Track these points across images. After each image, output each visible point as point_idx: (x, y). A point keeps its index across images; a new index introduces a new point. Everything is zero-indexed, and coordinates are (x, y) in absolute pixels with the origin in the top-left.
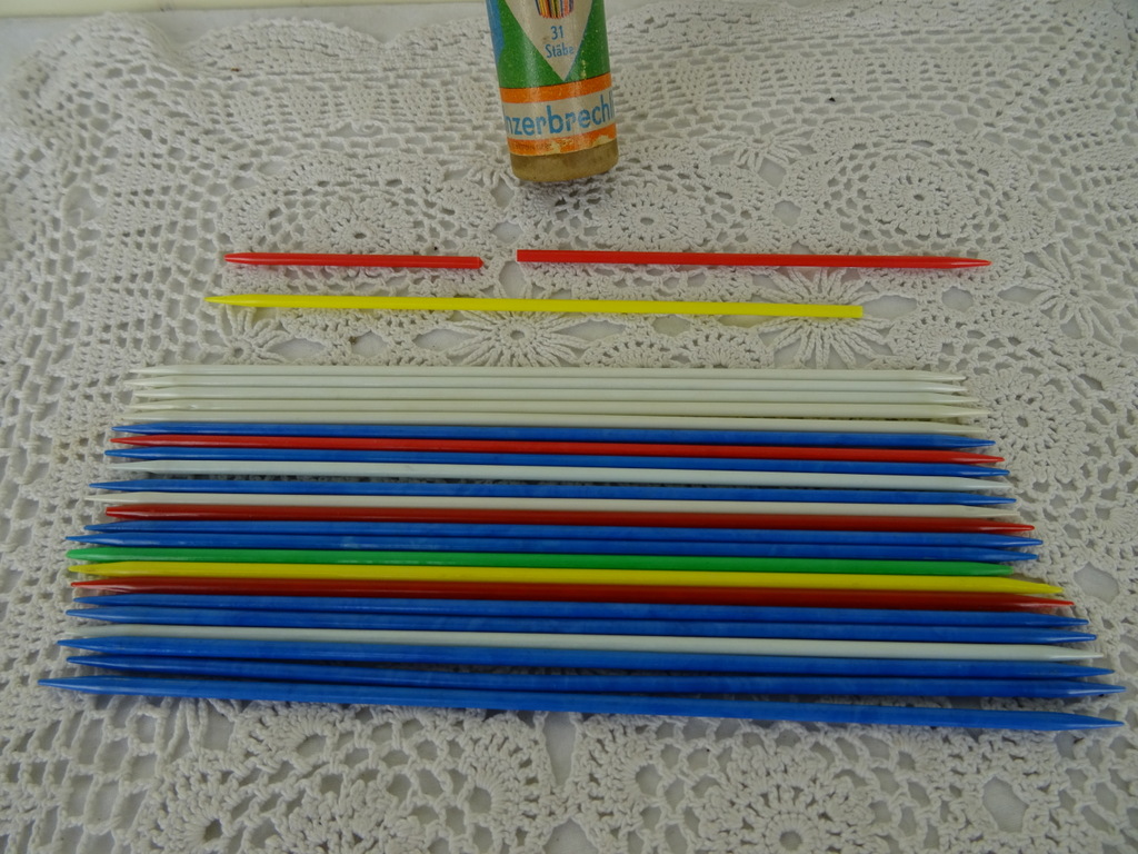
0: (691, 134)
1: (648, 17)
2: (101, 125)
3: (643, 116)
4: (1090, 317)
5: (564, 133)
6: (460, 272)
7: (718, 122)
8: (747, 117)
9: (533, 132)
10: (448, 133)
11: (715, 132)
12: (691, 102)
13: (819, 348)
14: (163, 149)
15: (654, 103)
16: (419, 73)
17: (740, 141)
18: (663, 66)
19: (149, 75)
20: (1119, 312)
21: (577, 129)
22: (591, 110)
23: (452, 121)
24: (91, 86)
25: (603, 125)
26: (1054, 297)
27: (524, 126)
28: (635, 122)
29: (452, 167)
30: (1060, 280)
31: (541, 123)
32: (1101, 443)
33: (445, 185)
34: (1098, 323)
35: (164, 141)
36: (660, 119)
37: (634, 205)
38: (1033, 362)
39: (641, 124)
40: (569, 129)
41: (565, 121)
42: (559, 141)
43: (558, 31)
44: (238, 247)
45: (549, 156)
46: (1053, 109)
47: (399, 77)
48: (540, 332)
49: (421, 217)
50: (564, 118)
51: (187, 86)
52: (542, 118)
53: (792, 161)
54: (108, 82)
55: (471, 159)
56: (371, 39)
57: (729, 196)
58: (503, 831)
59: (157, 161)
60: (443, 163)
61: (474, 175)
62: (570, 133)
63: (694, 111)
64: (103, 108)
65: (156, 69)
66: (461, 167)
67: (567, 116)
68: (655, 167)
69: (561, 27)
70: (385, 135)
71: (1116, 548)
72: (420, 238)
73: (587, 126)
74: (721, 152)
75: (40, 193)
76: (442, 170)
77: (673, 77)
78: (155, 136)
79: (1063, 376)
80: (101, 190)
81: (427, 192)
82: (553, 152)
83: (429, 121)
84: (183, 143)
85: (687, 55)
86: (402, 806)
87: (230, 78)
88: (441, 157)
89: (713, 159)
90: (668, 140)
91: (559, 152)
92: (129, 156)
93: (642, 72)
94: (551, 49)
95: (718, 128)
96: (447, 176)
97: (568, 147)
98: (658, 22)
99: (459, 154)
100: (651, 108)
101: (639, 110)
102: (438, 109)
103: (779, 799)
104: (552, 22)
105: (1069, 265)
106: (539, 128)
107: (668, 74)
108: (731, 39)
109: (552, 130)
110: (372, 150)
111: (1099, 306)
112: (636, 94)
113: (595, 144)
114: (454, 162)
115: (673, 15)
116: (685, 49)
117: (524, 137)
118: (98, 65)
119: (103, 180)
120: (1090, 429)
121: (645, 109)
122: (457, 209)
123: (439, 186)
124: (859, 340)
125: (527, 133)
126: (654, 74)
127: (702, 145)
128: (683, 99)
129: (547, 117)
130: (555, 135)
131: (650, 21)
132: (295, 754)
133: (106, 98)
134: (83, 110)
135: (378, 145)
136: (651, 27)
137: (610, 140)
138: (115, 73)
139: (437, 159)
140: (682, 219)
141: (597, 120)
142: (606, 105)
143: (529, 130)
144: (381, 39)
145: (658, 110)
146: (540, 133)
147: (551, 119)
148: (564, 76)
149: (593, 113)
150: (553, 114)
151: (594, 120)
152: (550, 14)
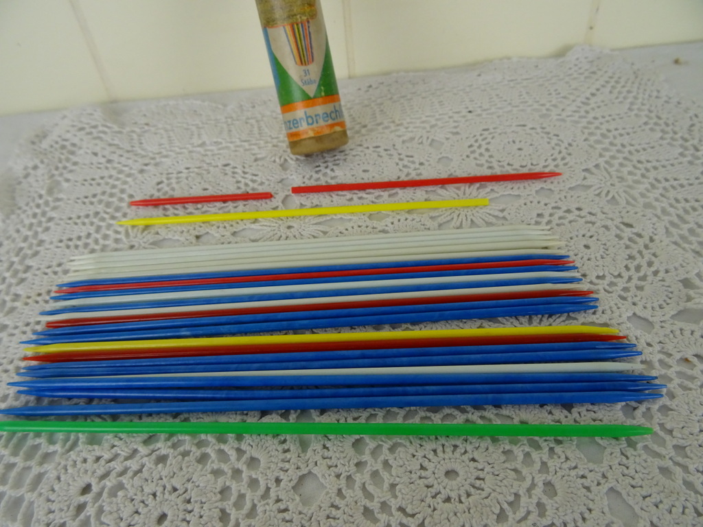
0: (391, 132)
2: (73, 153)
3: (365, 126)
4: (623, 195)
5: (315, 125)
6: (260, 201)
7: (406, 125)
8: (423, 122)
9: (298, 127)
10: (257, 142)
11: (404, 130)
12: (391, 118)
13: (464, 220)
14: (103, 160)
15: (371, 120)
16: (244, 118)
17: (418, 133)
18: (377, 104)
19: (101, 128)
20: (639, 191)
21: (322, 123)
22: (329, 112)
23: (260, 136)
24: (68, 136)
25: (336, 121)
26: (601, 188)
27: (293, 124)
28: (360, 129)
29: (259, 156)
30: (604, 180)
31: (302, 121)
32: (635, 253)
33: (255, 164)
34: (628, 197)
35: (104, 157)
36: (375, 127)
37: (359, 165)
38: (590, 218)
39: (364, 129)
40: (317, 122)
41: (315, 119)
42: (313, 130)
43: (307, 72)
44: (137, 198)
45: (308, 138)
46: (593, 105)
47: (234, 120)
48: (303, 225)
49: (240, 179)
50: (314, 117)
51: (120, 132)
52: (302, 118)
53: (447, 139)
54: (78, 134)
55: (270, 151)
56: (220, 106)
57: (412, 157)
58: (267, 479)
59: (100, 166)
60: (254, 155)
61: (271, 158)
62: (318, 125)
63: (393, 122)
64: (74, 145)
65: (103, 126)
66: (264, 156)
67: (316, 116)
68: (371, 147)
69: (308, 70)
70: (224, 145)
71: (649, 306)
72: (239, 188)
73: (327, 121)
74: (408, 138)
75: (35, 184)
76: (253, 158)
77: (382, 109)
78: (100, 155)
79: (609, 223)
80: (67, 180)
81: (244, 167)
82: (310, 136)
83: (248, 137)
84: (115, 157)
85: (390, 99)
86: (205, 469)
87: (143, 128)
88: (253, 152)
89: (404, 142)
90: (378, 135)
91: (313, 136)
92: (85, 164)
94: (304, 81)
95: (407, 128)
96: (256, 160)
97: (318, 133)
98: (374, 87)
99: (263, 150)
100: (370, 122)
101: (363, 124)
102: (253, 132)
103: (444, 452)
104: (303, 67)
105: (609, 173)
106: (301, 124)
107: (379, 108)
108: (414, 91)
109: (308, 124)
110: (216, 152)
111: (628, 189)
113: (332, 131)
114: (259, 154)
115: (382, 83)
116: (389, 96)
117: (294, 130)
118: (73, 126)
119: (69, 176)
120: (627, 247)
121: (366, 123)
122: (260, 173)
123: (251, 165)
124: (487, 215)
125: (295, 127)
127: (397, 136)
128: (387, 117)
129: (305, 117)
130: (310, 127)
131: (370, 86)
132: (142, 444)
133: (76, 141)
134: (63, 147)
135: (219, 149)
136: (370, 89)
137: (342, 129)
138: (82, 129)
139: (251, 153)
140: (385, 169)
141: (333, 118)
142: (338, 111)
143: (296, 125)
144: (225, 106)
145: (373, 123)
146: (302, 126)
147: (307, 118)
148: (312, 95)
149: (330, 114)
150: (308, 115)
151: (331, 118)
152: (302, 64)
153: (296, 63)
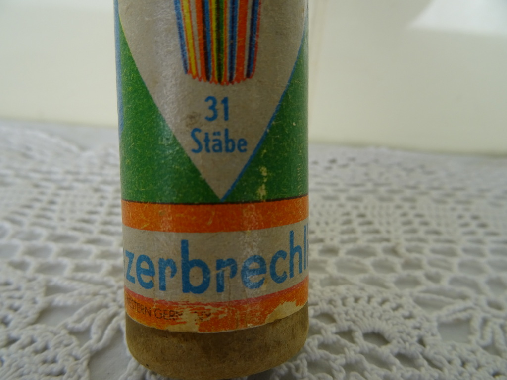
1: (330, 158)
3: (332, 251)
5: (210, 296)
7: (431, 270)
8: (464, 267)
9: (150, 284)
10: (87, 247)
11: (432, 285)
12: (388, 240)
15: (345, 237)
16: (98, 179)
17: (469, 303)
18: (350, 199)
22: (268, 258)
23: (103, 232)
27: (139, 269)
28: (324, 258)
29: (59, 299)
31: (168, 271)
36: (356, 258)
39: (332, 260)
40: (220, 289)
41: (213, 273)
42: (199, 310)
43: (220, 107)
45: (175, 334)
47: (77, 180)
50: (212, 267)
52: (169, 262)
55: (92, 288)
61: (79, 320)
62: (223, 297)
63: (394, 251)
66: (70, 302)
67: (220, 264)
68: (358, 335)
69: (225, 101)
74: (450, 318)
77: (362, 210)
82: (183, 328)
83: (75, 229)
85: (373, 192)
90: (371, 290)
91: (195, 329)
93: (328, 203)
94: (201, 136)
97: (216, 322)
98: (341, 161)
99: (81, 280)
100: (343, 242)
101: (328, 243)
102: (94, 217)
104: (209, 88)
106: (162, 278)
107: (357, 208)
108: (412, 183)
109: (187, 287)
112: (323, 225)
114: (66, 291)
115: (354, 160)
116: (369, 186)
121: (336, 243)
123: (14, 334)
125: (143, 284)
126: (341, 206)
127: (419, 302)
128: (378, 236)
129: (178, 260)
130: (191, 297)
131: (333, 161)
136: (334, 166)
137: (299, 308)
139: (48, 281)
141: (280, 274)
142: (299, 248)
143: (147, 278)
145: (350, 246)
146: (163, 288)
147: (187, 265)
148: (221, 190)
149: (274, 261)
150: (191, 257)
151: (273, 274)
152: (207, 75)
153: (187, 70)
